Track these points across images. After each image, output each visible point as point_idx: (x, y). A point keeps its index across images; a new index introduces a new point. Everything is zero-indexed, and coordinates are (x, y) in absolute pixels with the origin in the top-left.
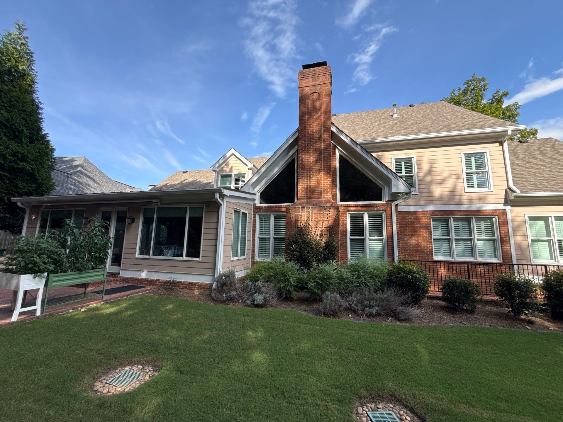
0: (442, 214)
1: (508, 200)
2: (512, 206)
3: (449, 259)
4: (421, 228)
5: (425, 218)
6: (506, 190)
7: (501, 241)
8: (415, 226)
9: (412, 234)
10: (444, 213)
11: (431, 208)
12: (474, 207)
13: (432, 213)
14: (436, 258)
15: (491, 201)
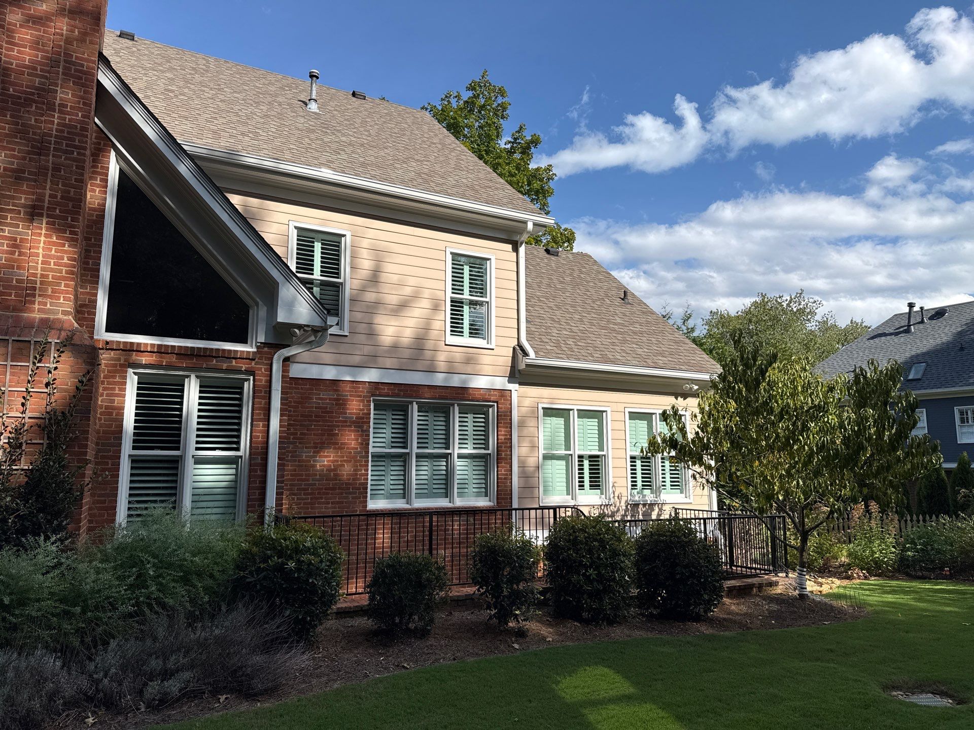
0: (396, 391)
1: (517, 372)
2: (520, 384)
3: (399, 504)
4: (346, 426)
5: (359, 401)
6: (514, 348)
7: (497, 459)
8: (332, 422)
9: (324, 443)
10: (401, 390)
11: (370, 376)
12: (456, 381)
13: (376, 388)
14: (373, 504)
15: (487, 369)
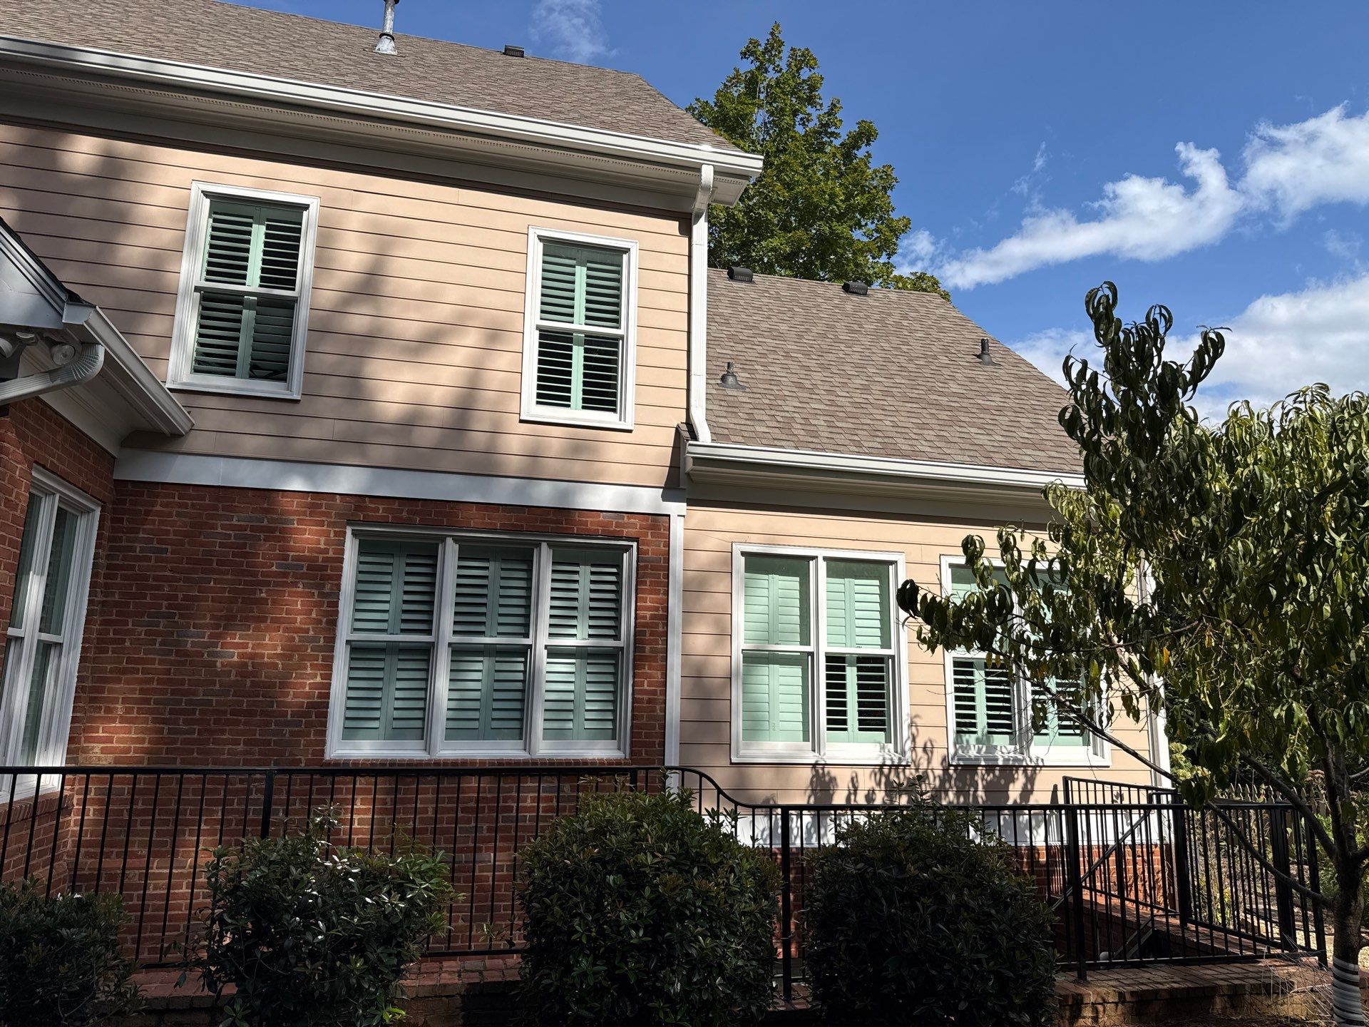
0: (405, 514)
3: (409, 751)
4: (286, 584)
5: (316, 533)
6: (678, 430)
8: (254, 574)
9: (233, 618)
10: (415, 513)
11: (346, 481)
12: (543, 495)
13: (358, 508)
14: (339, 748)
